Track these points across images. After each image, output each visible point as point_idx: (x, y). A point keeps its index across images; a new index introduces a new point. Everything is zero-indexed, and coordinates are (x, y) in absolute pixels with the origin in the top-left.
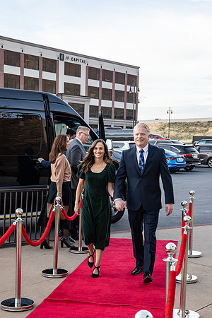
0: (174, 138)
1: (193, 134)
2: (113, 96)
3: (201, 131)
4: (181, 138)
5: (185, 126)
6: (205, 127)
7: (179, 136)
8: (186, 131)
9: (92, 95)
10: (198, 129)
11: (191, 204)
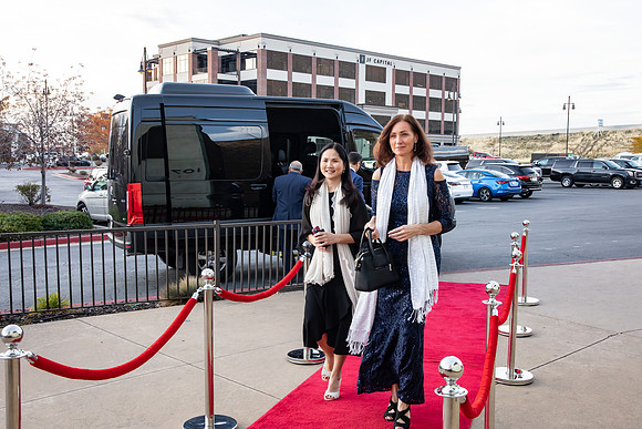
0: (507, 156)
1: (531, 151)
2: (427, 105)
3: (543, 147)
4: (517, 157)
5: (522, 140)
6: (548, 141)
7: (513, 154)
8: (522, 147)
9: (400, 104)
10: (539, 144)
11: (524, 238)
